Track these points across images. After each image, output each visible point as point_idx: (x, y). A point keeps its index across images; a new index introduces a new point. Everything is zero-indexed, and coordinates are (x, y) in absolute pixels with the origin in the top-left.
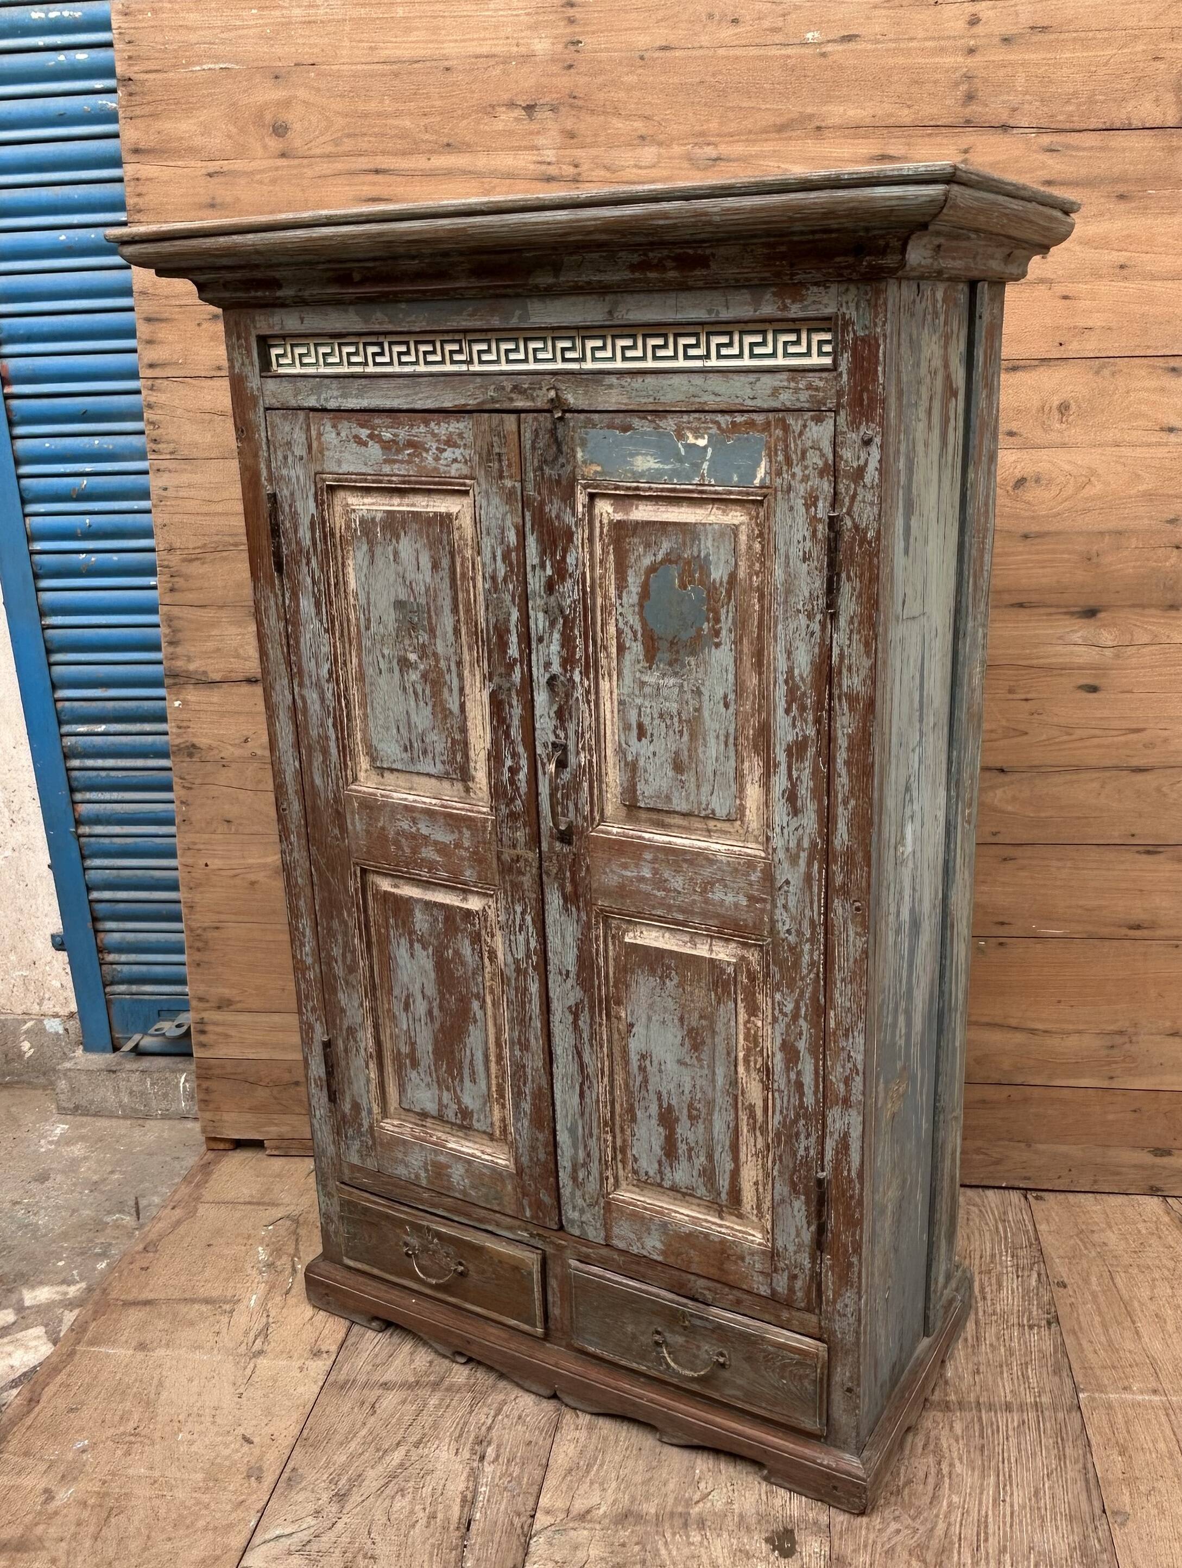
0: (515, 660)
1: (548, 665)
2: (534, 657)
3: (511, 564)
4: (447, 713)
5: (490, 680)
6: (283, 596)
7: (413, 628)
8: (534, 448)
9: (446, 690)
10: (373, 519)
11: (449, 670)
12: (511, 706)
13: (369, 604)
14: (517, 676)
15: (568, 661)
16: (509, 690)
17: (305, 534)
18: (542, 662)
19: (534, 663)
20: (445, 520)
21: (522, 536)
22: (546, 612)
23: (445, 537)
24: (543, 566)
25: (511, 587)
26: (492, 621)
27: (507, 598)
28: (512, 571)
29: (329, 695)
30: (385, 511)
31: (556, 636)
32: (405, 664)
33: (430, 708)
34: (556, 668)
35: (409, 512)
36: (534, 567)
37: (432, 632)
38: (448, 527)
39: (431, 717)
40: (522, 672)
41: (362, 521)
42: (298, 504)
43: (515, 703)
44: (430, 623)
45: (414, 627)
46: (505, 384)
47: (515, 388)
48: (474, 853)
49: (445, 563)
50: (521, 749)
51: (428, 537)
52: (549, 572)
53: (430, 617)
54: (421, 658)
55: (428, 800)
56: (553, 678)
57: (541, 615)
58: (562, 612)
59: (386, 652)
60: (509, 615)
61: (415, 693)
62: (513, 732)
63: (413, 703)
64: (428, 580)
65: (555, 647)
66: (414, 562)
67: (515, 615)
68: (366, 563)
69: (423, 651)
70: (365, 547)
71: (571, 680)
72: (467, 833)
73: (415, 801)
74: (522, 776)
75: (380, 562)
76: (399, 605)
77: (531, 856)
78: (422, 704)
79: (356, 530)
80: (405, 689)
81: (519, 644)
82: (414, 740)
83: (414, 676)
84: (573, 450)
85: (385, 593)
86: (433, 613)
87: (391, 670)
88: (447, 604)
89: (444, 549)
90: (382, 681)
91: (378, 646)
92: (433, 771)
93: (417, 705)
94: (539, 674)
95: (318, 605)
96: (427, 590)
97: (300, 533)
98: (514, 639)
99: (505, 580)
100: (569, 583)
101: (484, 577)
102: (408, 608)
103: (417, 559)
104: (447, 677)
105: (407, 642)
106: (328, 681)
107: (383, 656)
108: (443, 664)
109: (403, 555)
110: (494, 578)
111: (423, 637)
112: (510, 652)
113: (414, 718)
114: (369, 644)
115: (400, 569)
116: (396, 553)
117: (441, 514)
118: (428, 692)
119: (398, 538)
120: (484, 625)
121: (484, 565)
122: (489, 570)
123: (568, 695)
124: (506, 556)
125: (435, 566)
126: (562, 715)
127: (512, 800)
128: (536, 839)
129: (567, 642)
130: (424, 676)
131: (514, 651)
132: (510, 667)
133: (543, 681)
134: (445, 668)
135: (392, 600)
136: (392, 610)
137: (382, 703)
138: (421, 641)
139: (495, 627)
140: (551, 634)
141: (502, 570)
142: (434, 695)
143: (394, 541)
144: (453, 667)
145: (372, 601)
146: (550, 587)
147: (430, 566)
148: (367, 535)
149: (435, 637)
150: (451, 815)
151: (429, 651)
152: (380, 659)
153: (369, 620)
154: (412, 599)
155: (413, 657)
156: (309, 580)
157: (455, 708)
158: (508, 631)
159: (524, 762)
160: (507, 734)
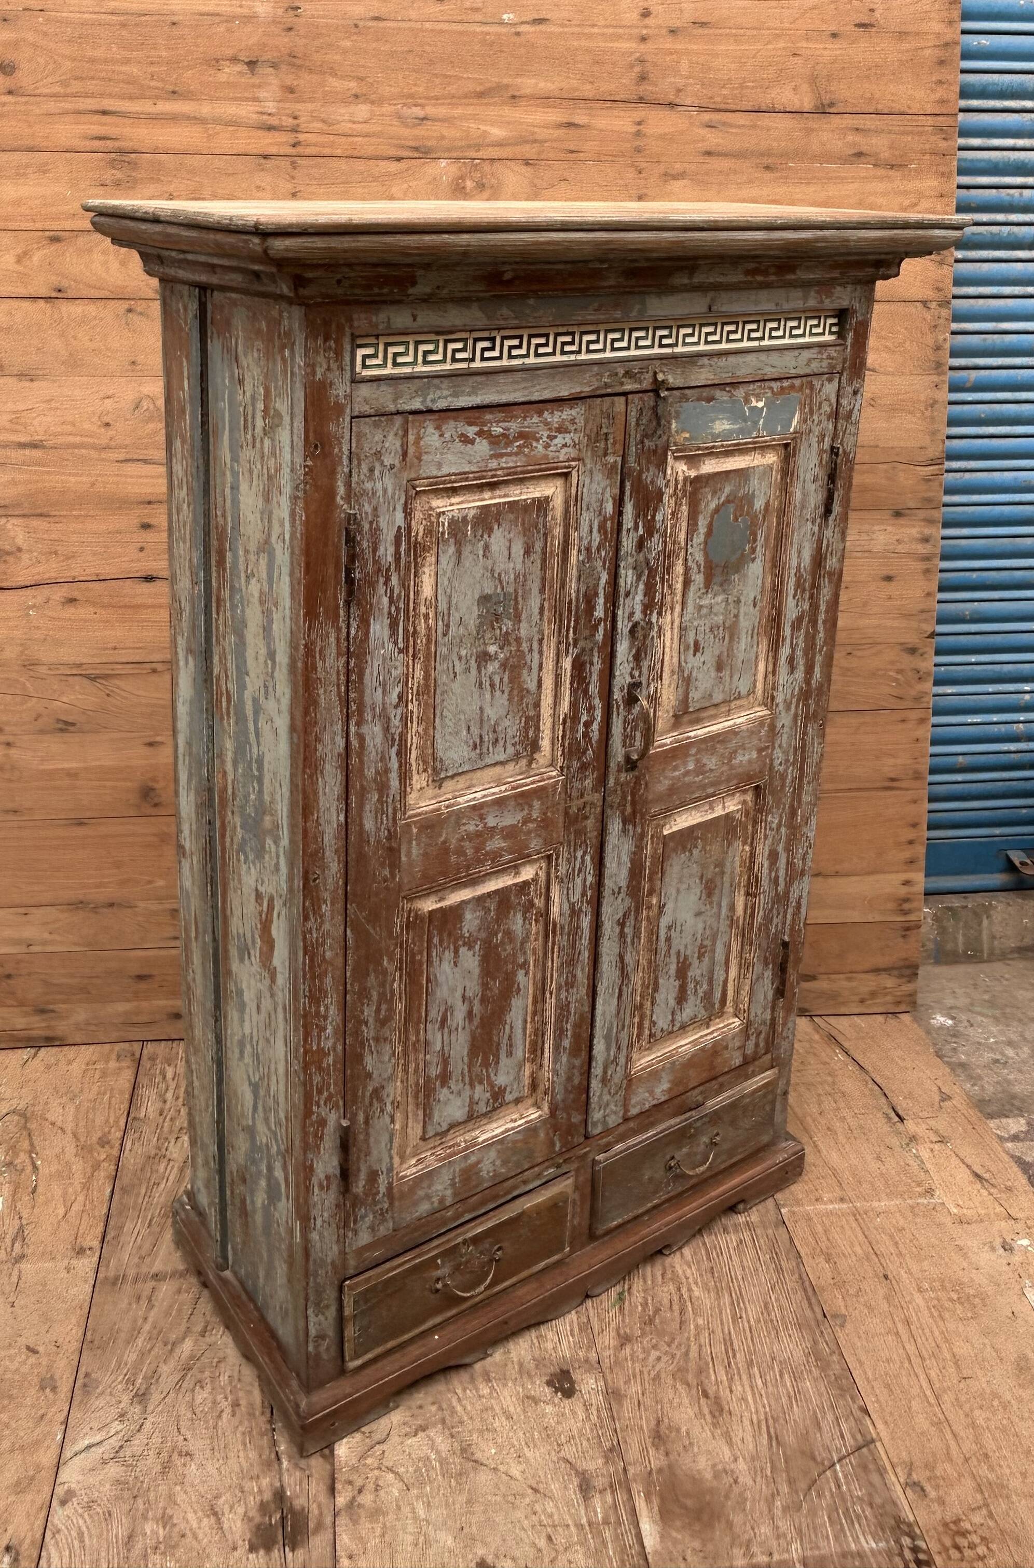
0: (600, 620)
1: (632, 614)
2: (620, 613)
3: (605, 533)
4: (523, 692)
5: (575, 646)
6: (348, 627)
7: (497, 620)
8: (638, 424)
9: (525, 672)
10: (465, 518)
11: (531, 650)
12: (592, 664)
13: (449, 609)
14: (600, 636)
15: (648, 607)
16: (592, 650)
17: (387, 552)
18: (626, 615)
19: (620, 619)
20: (542, 504)
21: (619, 503)
22: (635, 568)
23: (541, 520)
24: (636, 528)
25: (603, 554)
26: (583, 590)
27: (599, 564)
28: (606, 538)
29: (396, 722)
30: (478, 507)
31: (641, 587)
32: (484, 658)
33: (506, 695)
34: (638, 616)
35: (505, 503)
36: (629, 530)
37: (517, 618)
38: (545, 510)
39: (506, 703)
40: (605, 630)
41: (453, 522)
42: (381, 519)
43: (595, 660)
44: (516, 609)
45: (498, 618)
46: (618, 370)
47: (627, 373)
48: (542, 820)
49: (538, 546)
50: (597, 702)
51: (523, 524)
52: (641, 532)
53: (517, 603)
54: (501, 648)
55: (496, 790)
56: (635, 625)
57: (630, 572)
58: (648, 564)
59: (463, 653)
60: (599, 578)
61: (492, 686)
62: (591, 688)
63: (488, 696)
64: (519, 566)
65: (639, 597)
66: (506, 553)
67: (604, 577)
68: (451, 565)
69: (505, 640)
70: (452, 550)
71: (650, 623)
72: (537, 804)
73: (485, 796)
74: (595, 726)
75: (468, 560)
76: (484, 599)
77: (597, 797)
78: (498, 693)
79: (443, 533)
80: (481, 684)
81: (605, 604)
82: (484, 733)
83: (493, 667)
85: (469, 593)
86: (520, 599)
87: (468, 670)
88: (535, 587)
89: (538, 532)
90: (456, 686)
91: (456, 649)
92: (502, 757)
93: (492, 696)
94: (623, 626)
95: (393, 625)
96: (517, 577)
97: (381, 551)
98: (601, 600)
99: (598, 549)
100: (656, 536)
101: (579, 551)
102: (494, 600)
103: (509, 548)
104: (528, 658)
105: (488, 635)
106: (396, 707)
107: (460, 658)
108: (525, 646)
109: (494, 548)
110: (588, 549)
111: (507, 625)
112: (596, 614)
113: (488, 711)
114: (445, 650)
115: (489, 563)
116: (486, 547)
117: (539, 499)
118: (506, 679)
119: (490, 531)
120: (573, 595)
121: (581, 539)
122: (585, 542)
123: (645, 637)
124: (602, 528)
125: (528, 552)
126: (637, 658)
127: (584, 752)
128: (602, 780)
129: (650, 590)
130: (504, 666)
131: (599, 612)
132: (595, 628)
133: (626, 631)
134: (526, 650)
135: (477, 596)
136: (475, 608)
137: (452, 708)
138: (504, 629)
139: (585, 595)
140: (637, 587)
141: (596, 538)
142: (511, 681)
143: (486, 536)
144: (535, 646)
145: (454, 602)
146: (640, 545)
147: (522, 552)
148: (455, 536)
149: (520, 621)
150: (522, 794)
151: (511, 639)
152: (457, 663)
153: (448, 626)
154: (499, 590)
155: (492, 649)
156: (385, 600)
157: (532, 686)
158: (596, 594)
159: (598, 713)
160: (586, 692)
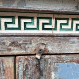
8: (24, 74)
46: (5, 41)
47: (13, 44)
84: (50, 74)
